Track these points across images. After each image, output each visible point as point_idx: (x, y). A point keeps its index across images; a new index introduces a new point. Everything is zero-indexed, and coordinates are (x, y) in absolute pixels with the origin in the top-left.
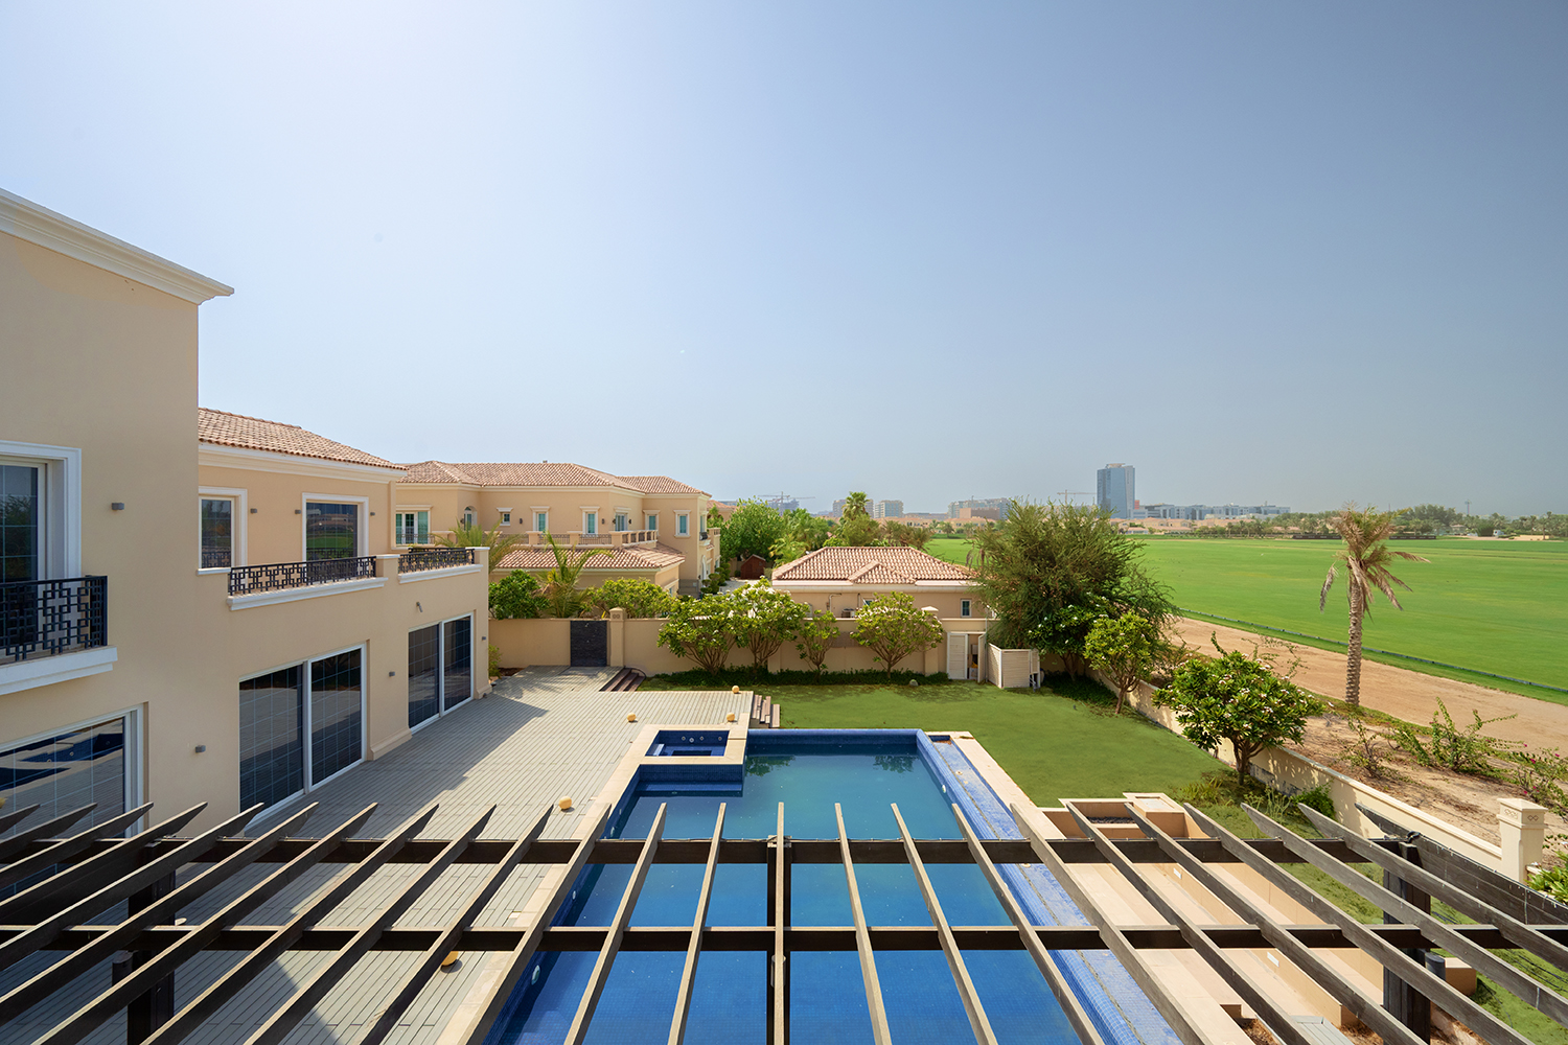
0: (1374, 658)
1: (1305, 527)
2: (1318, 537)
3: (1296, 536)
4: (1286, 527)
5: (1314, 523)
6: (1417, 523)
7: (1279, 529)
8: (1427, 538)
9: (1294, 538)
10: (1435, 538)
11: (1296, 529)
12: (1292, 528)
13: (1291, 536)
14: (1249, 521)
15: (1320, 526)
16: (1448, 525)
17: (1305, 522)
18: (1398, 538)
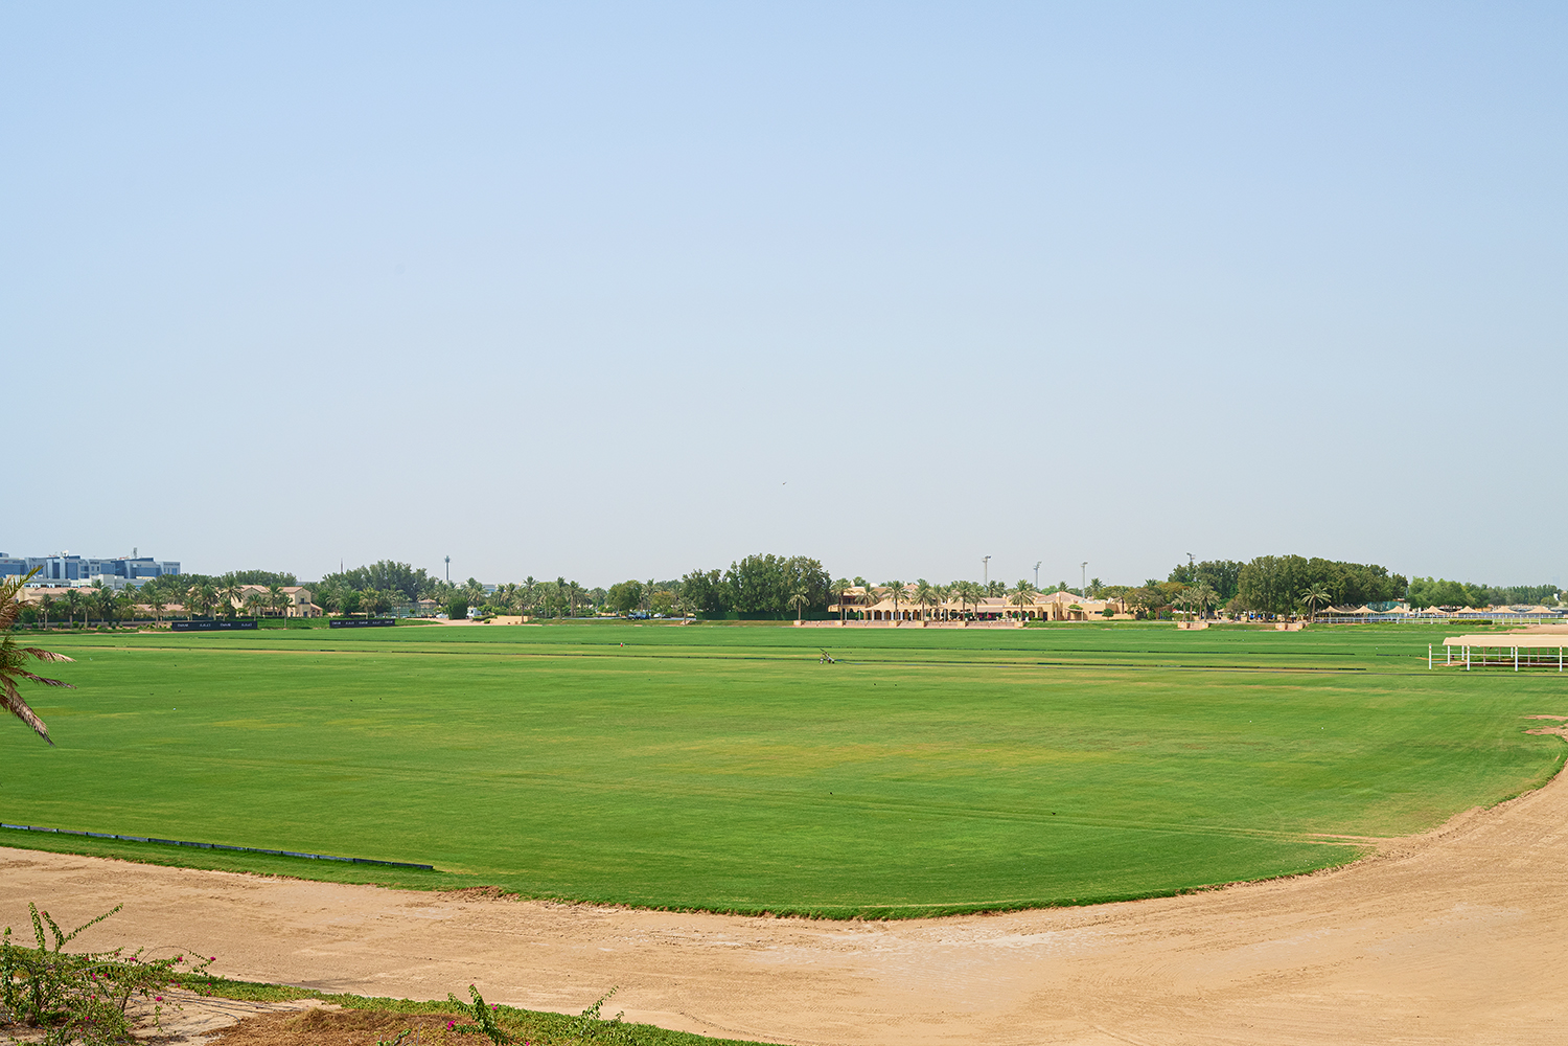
0: (129, 853)
1: (193, 606)
2: (216, 625)
3: (178, 624)
4: (158, 605)
5: (210, 595)
6: (371, 596)
7: (146, 607)
8: (383, 623)
9: (175, 627)
10: (393, 623)
11: (178, 608)
12: (170, 607)
13: (169, 625)
14: (87, 592)
15: (220, 604)
16: (415, 600)
17: (194, 594)
18: (343, 625)
